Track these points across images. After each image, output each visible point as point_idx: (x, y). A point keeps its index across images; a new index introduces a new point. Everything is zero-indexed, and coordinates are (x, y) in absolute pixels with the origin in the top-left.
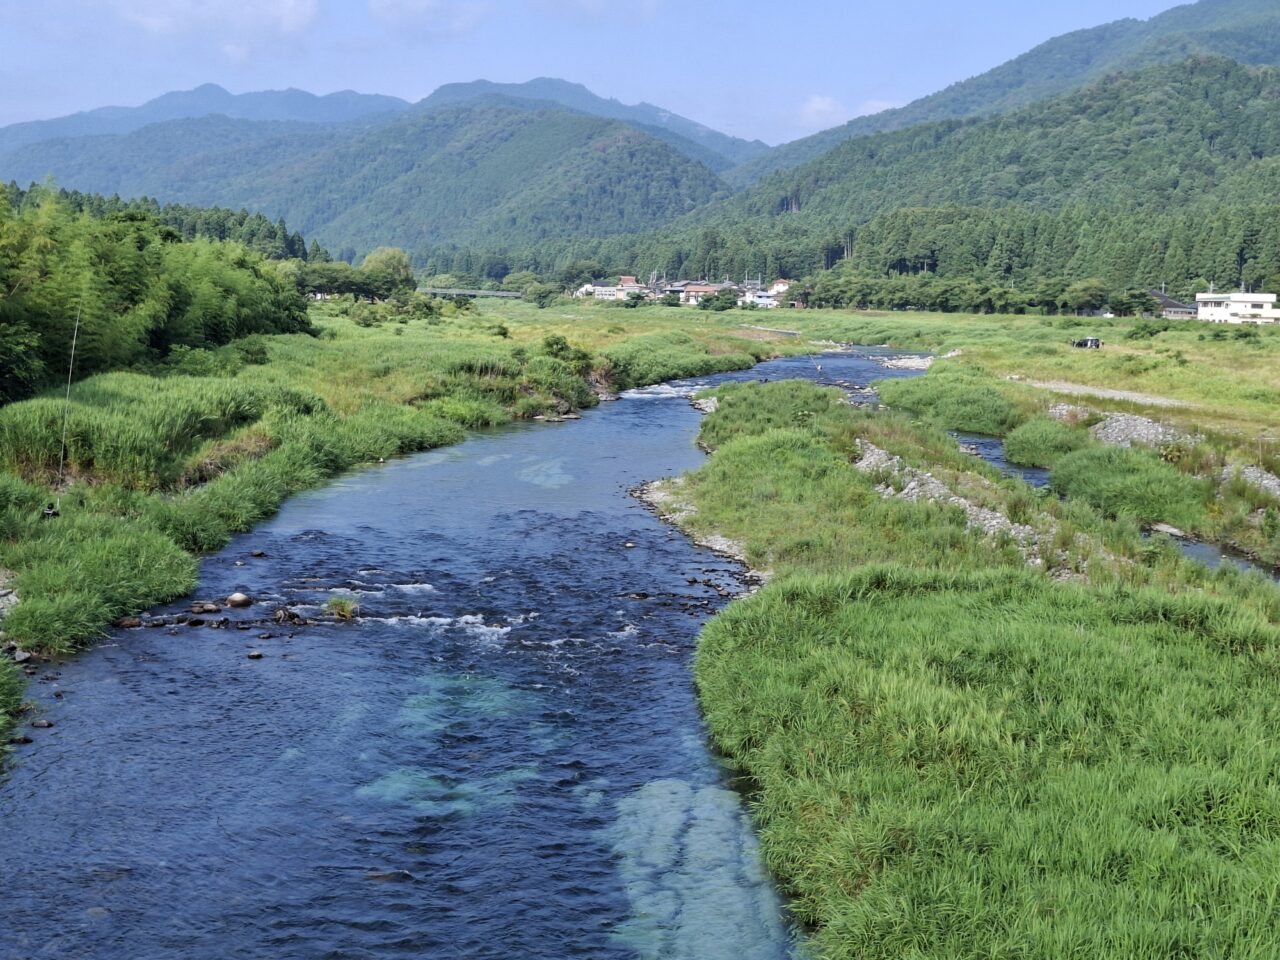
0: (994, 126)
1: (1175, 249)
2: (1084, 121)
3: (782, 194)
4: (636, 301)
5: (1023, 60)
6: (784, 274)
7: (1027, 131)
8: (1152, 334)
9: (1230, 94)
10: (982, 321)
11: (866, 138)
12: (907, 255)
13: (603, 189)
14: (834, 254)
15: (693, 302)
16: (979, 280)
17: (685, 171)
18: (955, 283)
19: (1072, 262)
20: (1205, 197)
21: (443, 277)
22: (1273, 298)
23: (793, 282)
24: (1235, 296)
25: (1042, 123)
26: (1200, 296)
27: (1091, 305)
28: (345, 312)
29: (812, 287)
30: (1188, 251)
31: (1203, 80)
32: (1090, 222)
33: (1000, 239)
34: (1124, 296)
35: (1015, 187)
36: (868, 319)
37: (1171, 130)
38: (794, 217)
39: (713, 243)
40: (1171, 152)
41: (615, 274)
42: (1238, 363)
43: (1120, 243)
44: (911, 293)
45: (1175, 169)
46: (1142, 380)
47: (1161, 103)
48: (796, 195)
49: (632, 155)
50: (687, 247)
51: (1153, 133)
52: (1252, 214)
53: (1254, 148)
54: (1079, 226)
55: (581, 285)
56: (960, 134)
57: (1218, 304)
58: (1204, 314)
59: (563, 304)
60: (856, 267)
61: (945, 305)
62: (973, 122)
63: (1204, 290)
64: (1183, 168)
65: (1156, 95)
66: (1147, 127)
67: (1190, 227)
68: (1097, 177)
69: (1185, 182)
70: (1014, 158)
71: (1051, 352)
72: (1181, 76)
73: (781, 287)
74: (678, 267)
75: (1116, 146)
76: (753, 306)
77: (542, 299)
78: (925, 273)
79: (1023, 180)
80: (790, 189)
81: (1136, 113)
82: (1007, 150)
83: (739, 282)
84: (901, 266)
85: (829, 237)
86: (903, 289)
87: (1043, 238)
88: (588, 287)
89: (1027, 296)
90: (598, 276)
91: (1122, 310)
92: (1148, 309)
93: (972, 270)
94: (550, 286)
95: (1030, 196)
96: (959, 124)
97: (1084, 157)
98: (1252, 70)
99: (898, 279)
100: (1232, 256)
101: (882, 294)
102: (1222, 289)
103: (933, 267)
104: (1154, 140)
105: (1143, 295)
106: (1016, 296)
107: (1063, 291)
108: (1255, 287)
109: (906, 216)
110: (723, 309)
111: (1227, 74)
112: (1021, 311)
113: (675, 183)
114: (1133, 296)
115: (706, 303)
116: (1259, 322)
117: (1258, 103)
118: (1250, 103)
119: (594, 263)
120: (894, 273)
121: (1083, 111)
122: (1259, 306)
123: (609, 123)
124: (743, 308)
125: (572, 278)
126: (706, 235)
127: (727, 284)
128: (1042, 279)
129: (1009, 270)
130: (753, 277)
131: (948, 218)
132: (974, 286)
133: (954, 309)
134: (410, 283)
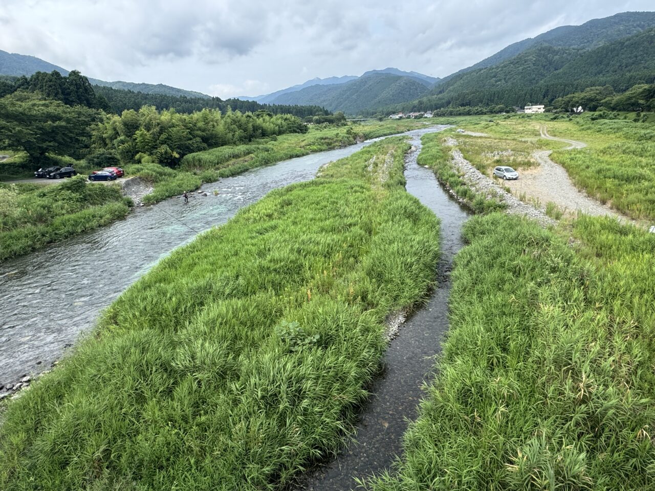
0: (490, 70)
1: (528, 96)
2: (512, 66)
4: (401, 118)
5: (502, 51)
6: (436, 109)
7: (498, 69)
8: (510, 117)
9: (549, 55)
10: (472, 117)
12: (464, 102)
13: (400, 92)
14: (448, 103)
15: (413, 117)
17: (419, 86)
18: (472, 108)
19: (503, 101)
20: (540, 82)
22: (544, 106)
23: (436, 111)
24: (535, 107)
25: (502, 67)
26: (526, 107)
27: (501, 112)
29: (439, 112)
31: (542, 52)
32: (509, 91)
34: (508, 109)
37: (534, 66)
39: (421, 103)
40: (533, 71)
41: (398, 112)
44: (461, 112)
45: (534, 76)
47: (532, 59)
48: (443, 90)
49: (407, 84)
50: (416, 105)
53: (555, 68)
56: (482, 72)
57: (530, 109)
58: (526, 111)
59: (385, 120)
61: (468, 114)
63: (529, 105)
64: (536, 75)
65: (531, 57)
66: (528, 66)
68: (515, 79)
69: (536, 79)
70: (494, 77)
72: (537, 52)
73: (433, 112)
74: (413, 109)
75: (519, 71)
76: (426, 117)
77: (381, 120)
78: (466, 107)
79: (496, 82)
80: (442, 88)
81: (526, 62)
82: (492, 75)
83: (424, 112)
84: (463, 105)
85: (448, 99)
87: (497, 96)
88: (391, 116)
90: (394, 113)
91: (507, 112)
92: (513, 111)
93: (478, 105)
94: (383, 116)
95: (498, 86)
96: (482, 69)
97: (511, 75)
98: (556, 48)
100: (542, 96)
101: (454, 112)
102: (533, 105)
103: (468, 105)
104: (529, 69)
105: (514, 108)
106: (485, 110)
107: (494, 108)
108: (540, 104)
110: (419, 118)
111: (549, 50)
112: (484, 114)
113: (416, 89)
114: (510, 108)
115: (416, 118)
116: (538, 112)
117: (557, 57)
118: (555, 57)
119: (394, 110)
120: (460, 107)
121: (511, 63)
122: (540, 109)
123: (401, 77)
124: (424, 118)
125: (388, 114)
126: (420, 101)
127: (422, 113)
129: (488, 104)
130: (428, 111)
131: (474, 93)
133: (470, 115)
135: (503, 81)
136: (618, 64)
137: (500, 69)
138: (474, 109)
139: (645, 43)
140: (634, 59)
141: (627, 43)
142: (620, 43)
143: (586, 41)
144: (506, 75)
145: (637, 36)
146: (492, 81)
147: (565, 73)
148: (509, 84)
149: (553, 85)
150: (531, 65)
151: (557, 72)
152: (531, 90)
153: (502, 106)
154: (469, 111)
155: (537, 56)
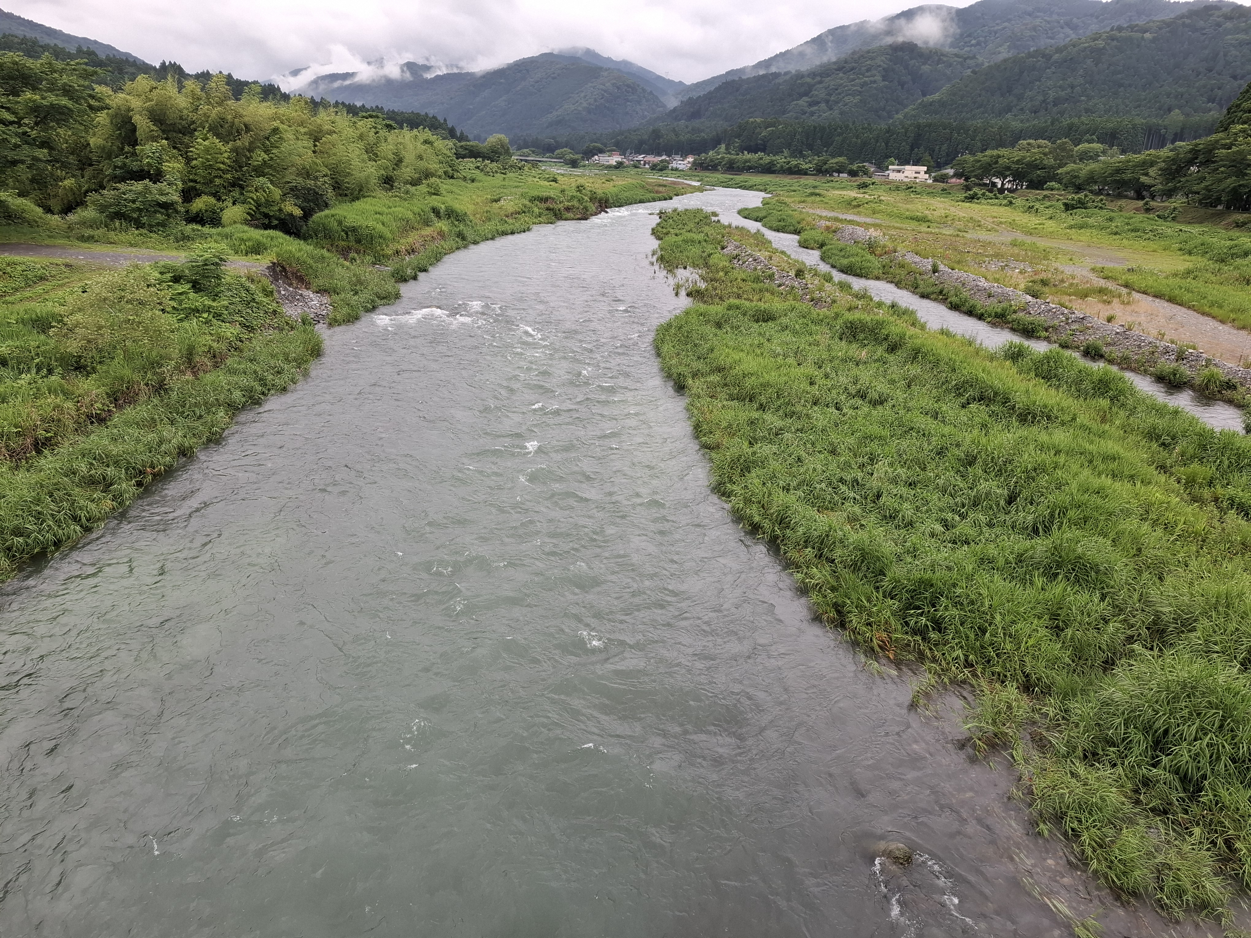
0: (797, 76)
1: (881, 143)
2: (841, 75)
3: (692, 110)
4: (619, 165)
6: (692, 153)
7: (813, 79)
8: (866, 186)
9: (912, 62)
10: (786, 180)
11: (734, 81)
12: (752, 144)
13: (604, 105)
14: (716, 142)
15: (647, 166)
16: (785, 158)
17: (644, 97)
18: (774, 158)
20: (896, 116)
21: (525, 150)
22: (925, 168)
23: (697, 157)
24: (907, 167)
25: (821, 75)
26: (890, 167)
27: (839, 172)
28: (478, 167)
29: (706, 159)
30: (887, 144)
31: (900, 54)
32: (841, 128)
33: (798, 137)
34: (854, 167)
35: (806, 109)
36: (732, 177)
37: (883, 80)
38: (696, 123)
39: (657, 135)
40: (882, 92)
41: (608, 151)
42: (907, 201)
43: (854, 140)
44: (753, 164)
45: (884, 102)
46: (861, 209)
47: (880, 66)
48: (700, 111)
49: (618, 88)
50: (646, 137)
51: (875, 82)
52: (919, 126)
53: (922, 91)
54: (835, 130)
55: (593, 156)
56: (779, 81)
57: (899, 171)
58: (893, 176)
59: (584, 166)
60: (727, 149)
61: (769, 169)
62: (786, 73)
63: (893, 164)
64: (887, 101)
65: (878, 61)
66: (872, 79)
67: (888, 132)
68: (846, 104)
69: (888, 108)
70: (806, 94)
71: (819, 195)
72: (890, 52)
73: (690, 159)
74: (642, 148)
75: (855, 88)
76: (676, 169)
77: (574, 164)
78: (760, 154)
79: (810, 105)
80: (696, 107)
81: (868, 70)
83: (669, 156)
84: (751, 149)
85: (715, 133)
86: (749, 161)
87: (818, 136)
88: (596, 157)
89: (807, 166)
90: (601, 151)
91: (853, 174)
92: (866, 173)
93: (783, 152)
94: (576, 157)
95: (812, 114)
96: (779, 75)
97: (840, 94)
99: (747, 156)
100: (908, 147)
101: (738, 164)
102: (901, 164)
103: (763, 150)
104: (875, 85)
105: (864, 166)
106: (803, 166)
107: (826, 163)
108: (917, 163)
109: (752, 122)
110: (661, 170)
111: (912, 51)
112: (806, 174)
114: (859, 167)
115: (654, 167)
116: (918, 180)
117: (926, 68)
118: (922, 67)
119: (599, 145)
120: (746, 152)
122: (919, 173)
124: (672, 170)
125: (589, 153)
126: (654, 131)
127: (664, 157)
128: (816, 157)
129: (801, 152)
130: (676, 154)
131: (772, 125)
132: (783, 160)
133: (773, 172)
134: (508, 153)
135: (823, 105)
136: (1040, 98)
137: (818, 78)
138: (780, 160)
139: (1089, 61)
140: (1069, 90)
141: (1056, 56)
142: (1044, 56)
143: (973, 42)
144: (830, 95)
145: (1074, 46)
146: (800, 102)
147: (942, 104)
148: (836, 113)
149: (929, 125)
150: (878, 78)
151: (929, 98)
152: (888, 131)
153: (841, 159)
154: (772, 164)
155: (891, 60)
